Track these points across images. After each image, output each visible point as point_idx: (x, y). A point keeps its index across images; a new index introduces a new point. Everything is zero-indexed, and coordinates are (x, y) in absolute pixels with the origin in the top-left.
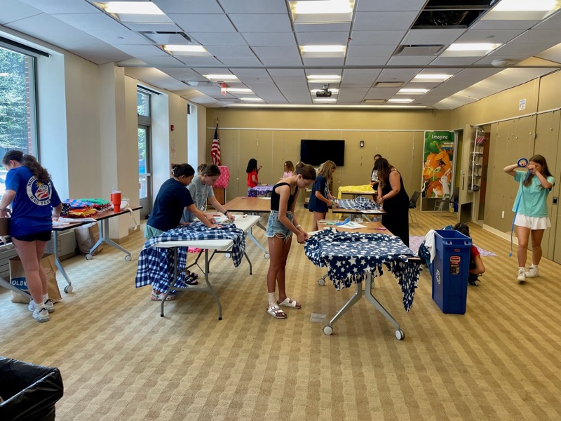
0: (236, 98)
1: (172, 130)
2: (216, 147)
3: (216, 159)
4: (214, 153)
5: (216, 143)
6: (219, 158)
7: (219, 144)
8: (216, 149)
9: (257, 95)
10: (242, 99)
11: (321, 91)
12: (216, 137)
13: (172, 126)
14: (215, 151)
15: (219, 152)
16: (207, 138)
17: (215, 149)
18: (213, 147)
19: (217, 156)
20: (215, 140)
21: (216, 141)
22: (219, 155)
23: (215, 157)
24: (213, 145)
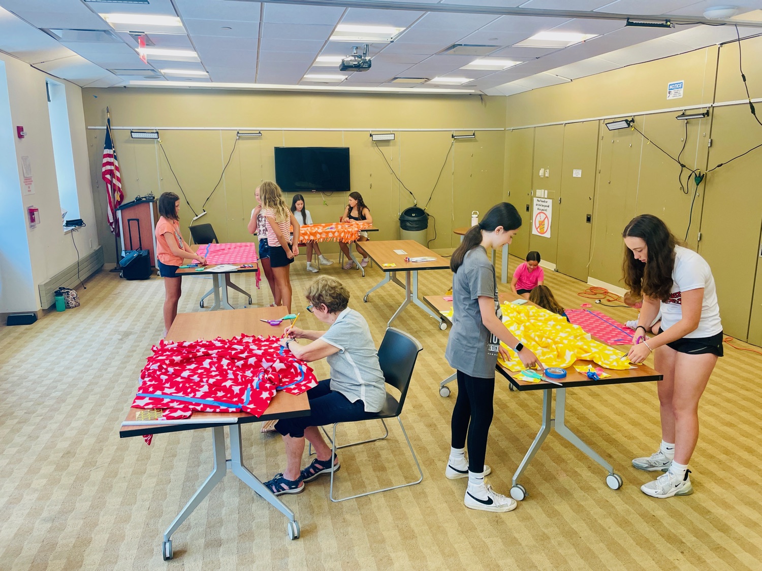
0: (152, 69)
1: (20, 136)
2: (111, 164)
3: (114, 186)
4: (108, 176)
5: (109, 156)
6: (119, 184)
7: (116, 158)
8: (113, 168)
9: (202, 65)
10: (163, 71)
11: (349, 59)
12: (109, 144)
13: (20, 129)
14: (111, 172)
15: (117, 174)
16: (90, 146)
17: (109, 167)
18: (105, 165)
19: (115, 181)
20: (107, 151)
21: (111, 152)
22: (119, 180)
23: (111, 182)
24: (105, 160)
